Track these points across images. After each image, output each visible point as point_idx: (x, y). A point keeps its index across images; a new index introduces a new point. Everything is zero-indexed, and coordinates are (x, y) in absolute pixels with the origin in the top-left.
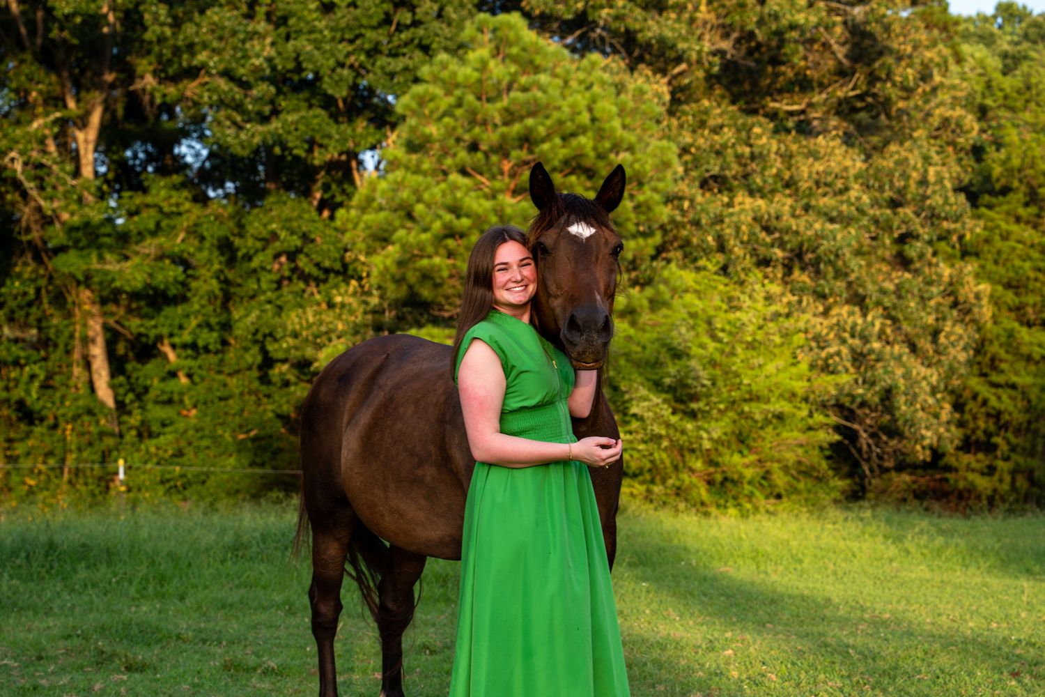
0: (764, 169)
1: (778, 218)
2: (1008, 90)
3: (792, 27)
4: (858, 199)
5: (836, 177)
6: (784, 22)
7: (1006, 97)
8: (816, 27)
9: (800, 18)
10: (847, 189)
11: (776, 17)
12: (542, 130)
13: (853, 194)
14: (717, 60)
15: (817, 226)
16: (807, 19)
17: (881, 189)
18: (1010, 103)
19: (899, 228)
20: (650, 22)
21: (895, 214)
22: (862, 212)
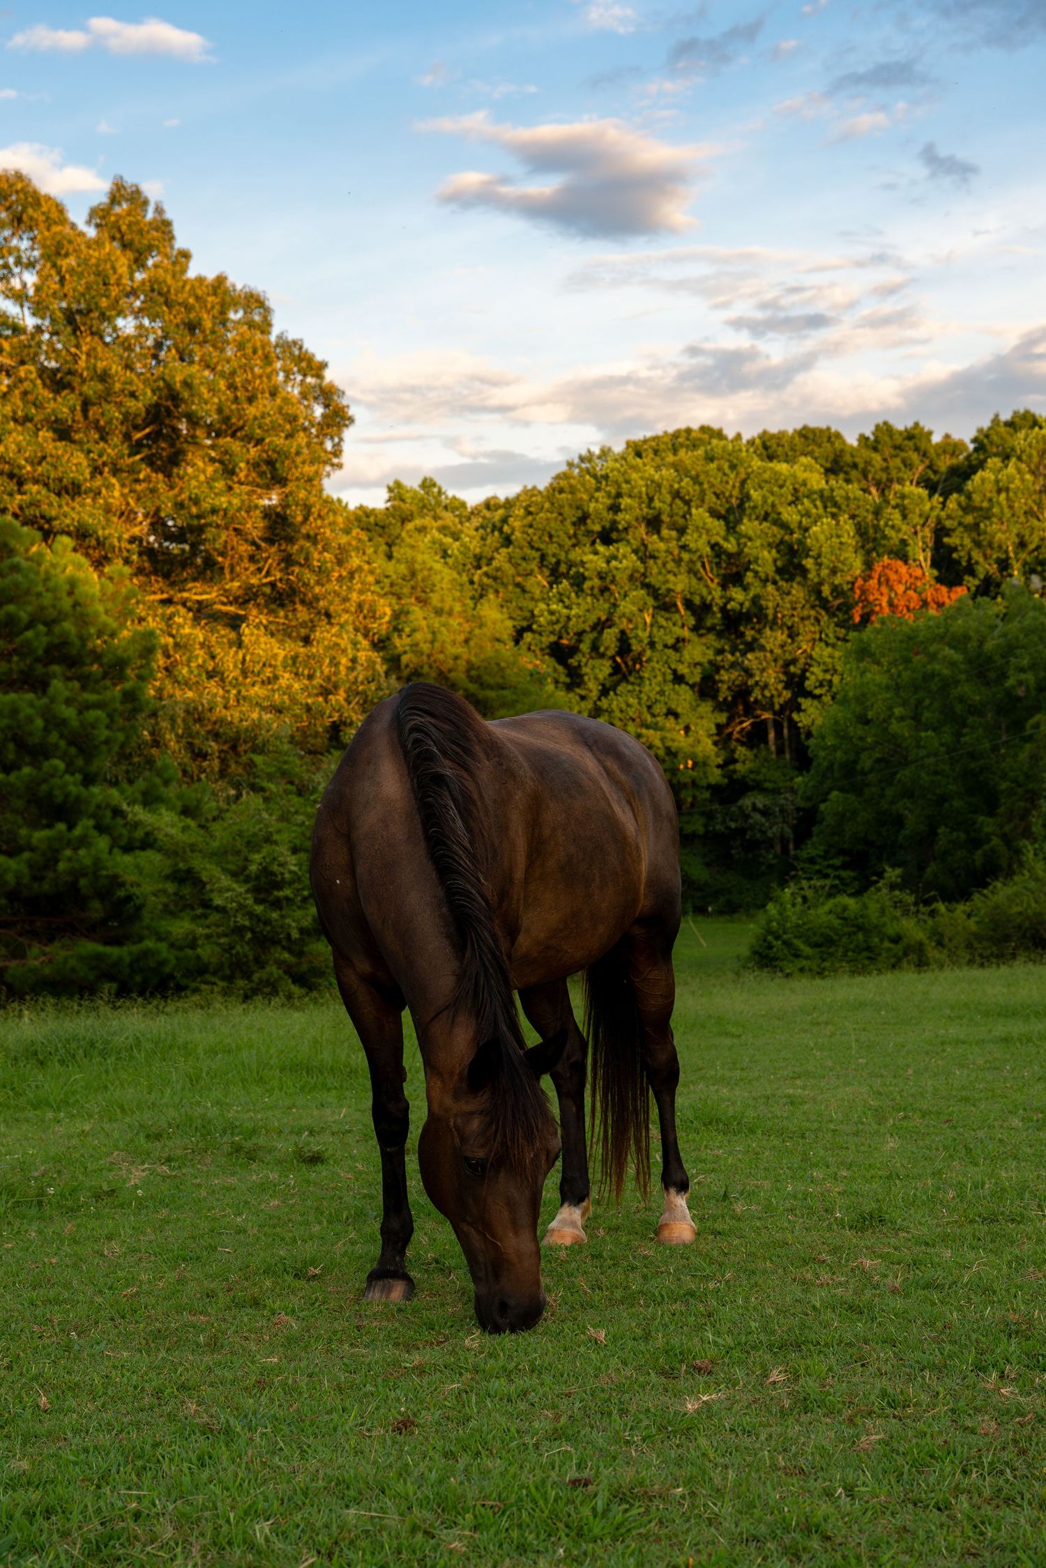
0: (189, 661)
1: (211, 710)
2: (394, 577)
3: (214, 511)
4: (290, 687)
5: (264, 665)
6: (206, 506)
7: (392, 585)
8: (239, 510)
9: (223, 501)
10: (276, 678)
11: (196, 501)
12: (24, 616)
13: (283, 682)
14: (134, 547)
15: (255, 716)
16: (230, 502)
17: (310, 677)
18: (396, 589)
19: (330, 717)
20: (66, 508)
21: (326, 701)
22: (293, 700)
